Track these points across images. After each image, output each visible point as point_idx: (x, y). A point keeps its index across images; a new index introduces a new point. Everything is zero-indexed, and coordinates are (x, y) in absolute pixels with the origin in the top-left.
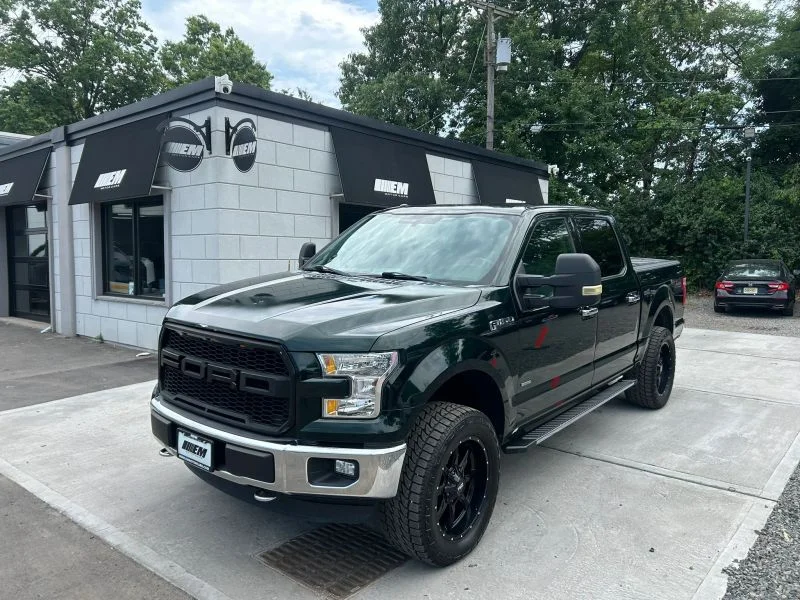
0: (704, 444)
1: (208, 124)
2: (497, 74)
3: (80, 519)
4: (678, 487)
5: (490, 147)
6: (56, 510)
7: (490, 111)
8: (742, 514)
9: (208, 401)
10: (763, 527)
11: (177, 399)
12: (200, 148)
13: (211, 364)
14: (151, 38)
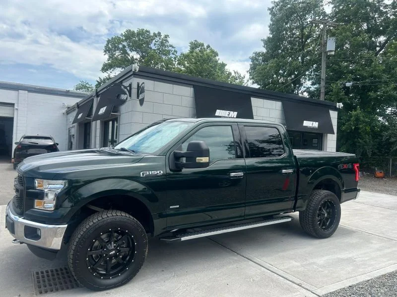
1: (130, 85)
7: (323, 76)
12: (126, 96)
14: (175, 51)
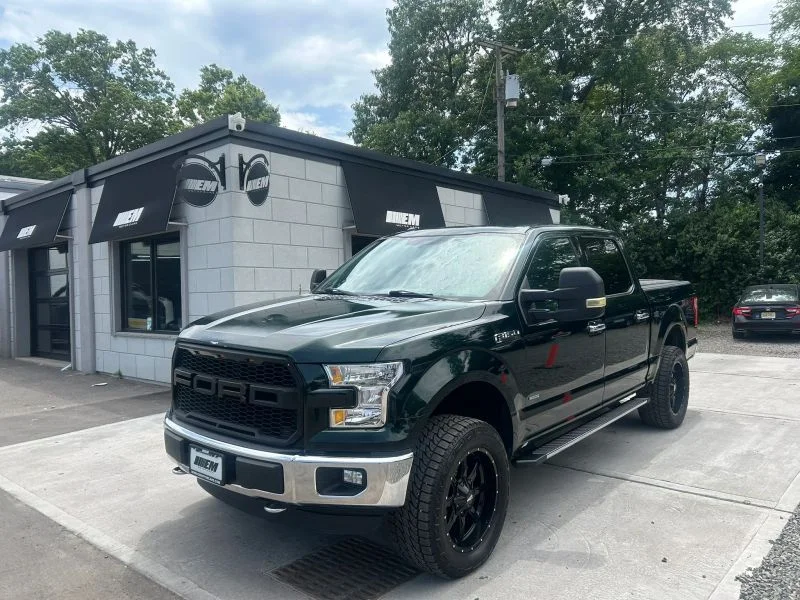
0: (720, 460)
1: (222, 160)
2: (506, 110)
3: (95, 540)
4: (692, 502)
5: (501, 179)
6: (72, 532)
7: (501, 146)
8: (757, 526)
9: (220, 417)
10: (777, 537)
11: (190, 417)
12: (214, 184)
13: (223, 381)
14: (169, 85)
